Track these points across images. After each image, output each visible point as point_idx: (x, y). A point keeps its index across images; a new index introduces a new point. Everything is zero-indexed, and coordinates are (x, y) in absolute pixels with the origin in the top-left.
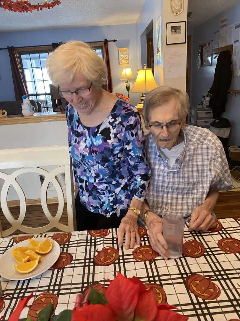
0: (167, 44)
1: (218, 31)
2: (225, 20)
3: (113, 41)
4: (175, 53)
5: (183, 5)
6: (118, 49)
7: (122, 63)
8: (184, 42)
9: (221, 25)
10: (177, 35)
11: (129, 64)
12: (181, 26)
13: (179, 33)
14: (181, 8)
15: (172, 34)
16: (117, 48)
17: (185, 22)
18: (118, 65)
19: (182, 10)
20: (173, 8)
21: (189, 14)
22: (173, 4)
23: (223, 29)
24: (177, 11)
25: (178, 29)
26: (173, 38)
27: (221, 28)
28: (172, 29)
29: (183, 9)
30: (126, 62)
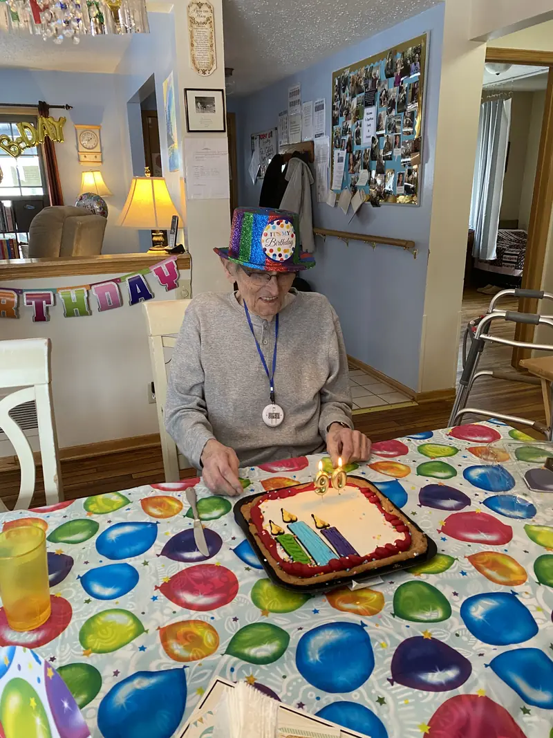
0: (189, 131)
1: (286, 112)
2: (297, 92)
3: (63, 107)
4: (206, 149)
5: (215, 58)
6: (76, 126)
7: (86, 160)
8: (223, 129)
9: (291, 100)
10: (207, 115)
11: (102, 162)
12: (214, 98)
13: (211, 112)
14: (212, 63)
15: (198, 112)
16: (73, 123)
17: (222, 90)
18: (77, 162)
19: (214, 67)
20: (197, 62)
21: (228, 72)
22: (196, 54)
23: (294, 108)
24: (205, 69)
25: (209, 103)
26: (199, 119)
27: (290, 106)
28: (197, 103)
29: (215, 65)
30: (96, 157)
